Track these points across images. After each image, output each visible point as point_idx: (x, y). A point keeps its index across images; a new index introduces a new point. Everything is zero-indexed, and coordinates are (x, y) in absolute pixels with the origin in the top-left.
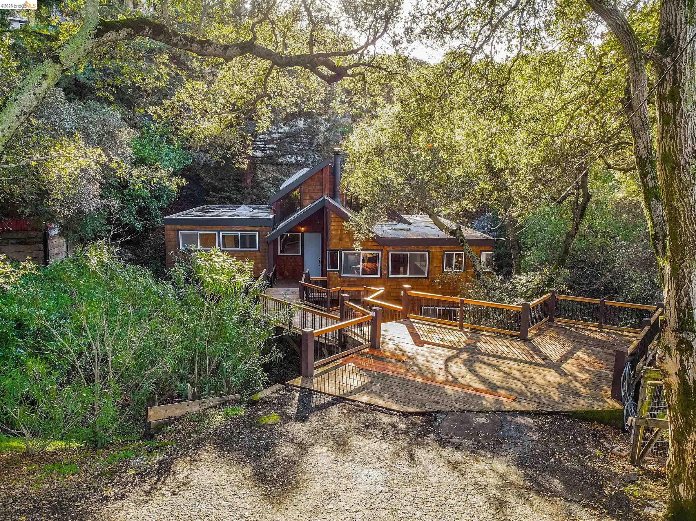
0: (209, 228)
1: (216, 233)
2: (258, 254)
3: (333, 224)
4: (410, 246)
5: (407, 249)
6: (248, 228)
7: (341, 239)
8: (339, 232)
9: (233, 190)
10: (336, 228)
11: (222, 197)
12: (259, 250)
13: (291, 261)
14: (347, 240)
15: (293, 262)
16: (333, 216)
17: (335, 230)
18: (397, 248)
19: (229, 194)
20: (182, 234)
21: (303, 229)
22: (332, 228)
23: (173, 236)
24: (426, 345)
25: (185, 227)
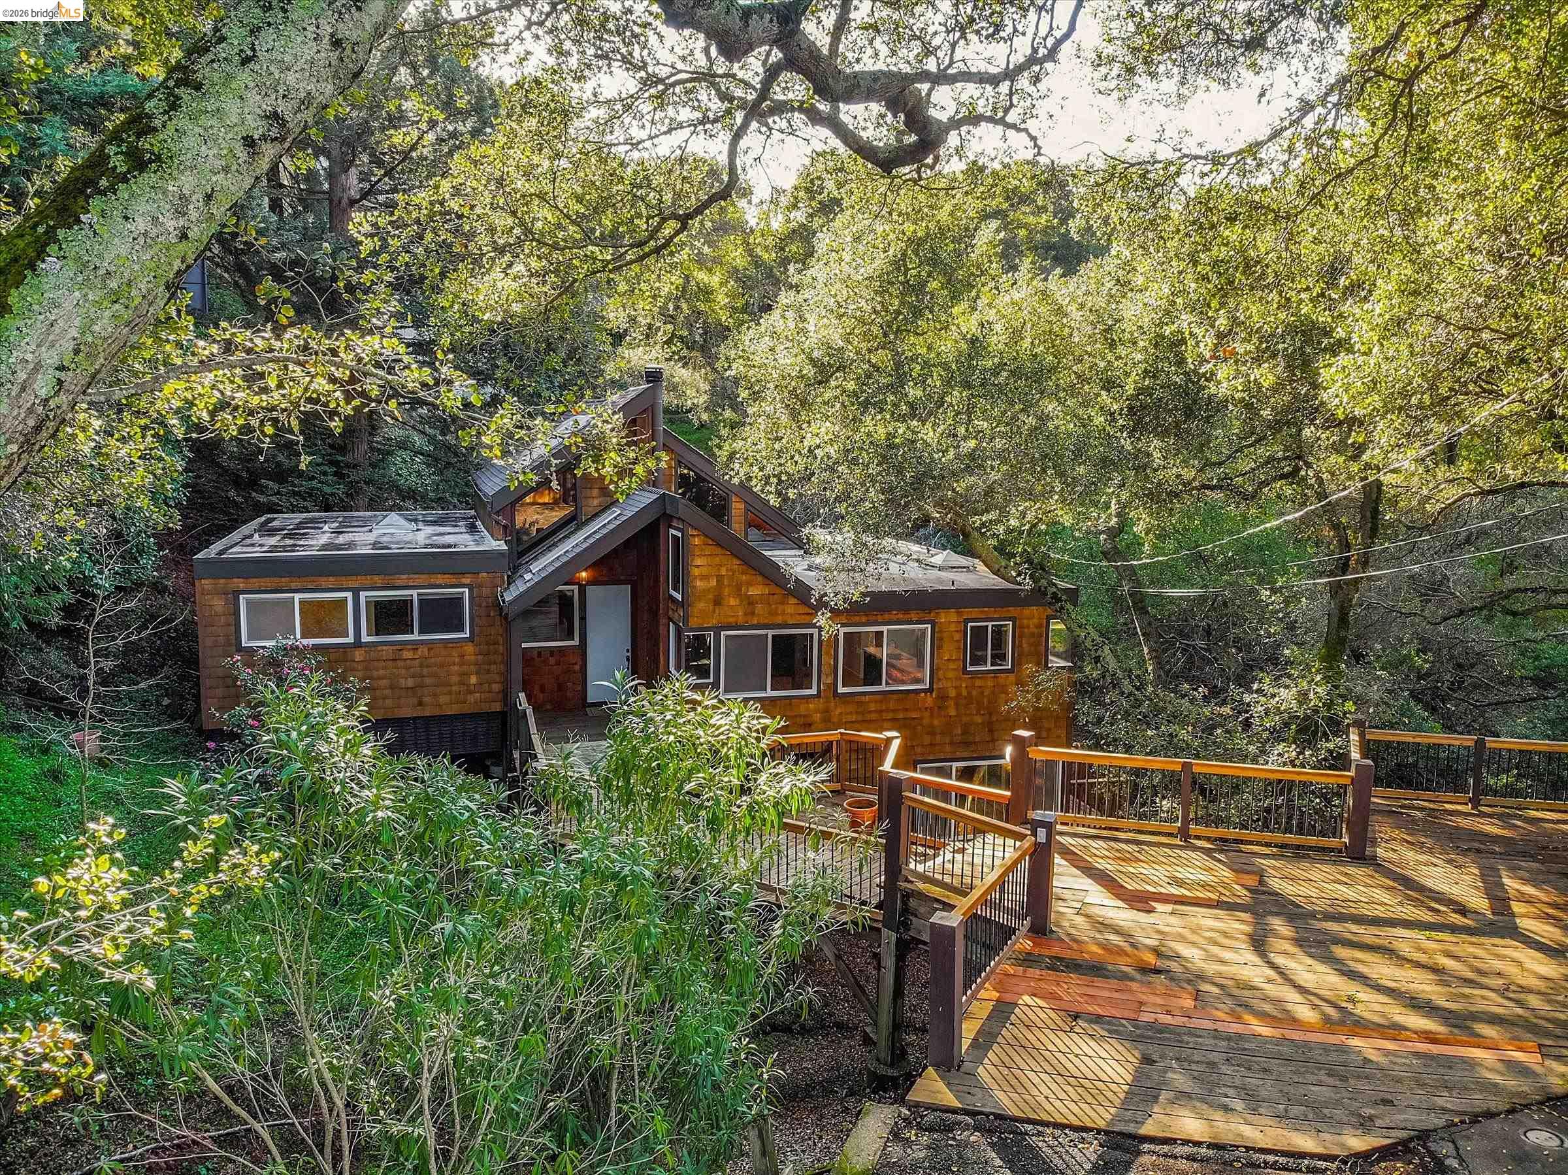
0: (325, 582)
1: (349, 595)
2: (469, 649)
3: (698, 562)
4: (889, 611)
5: (880, 619)
6: (440, 579)
7: (718, 602)
8: (714, 583)
9: (325, 474)
10: (704, 571)
11: (294, 493)
12: (471, 639)
13: (552, 661)
14: (733, 602)
15: (558, 663)
16: (697, 541)
17: (704, 578)
18: (857, 619)
19: (315, 483)
20: (248, 602)
21: (584, 574)
22: (696, 572)
23: (219, 609)
24: (1159, 907)
25: (255, 583)
